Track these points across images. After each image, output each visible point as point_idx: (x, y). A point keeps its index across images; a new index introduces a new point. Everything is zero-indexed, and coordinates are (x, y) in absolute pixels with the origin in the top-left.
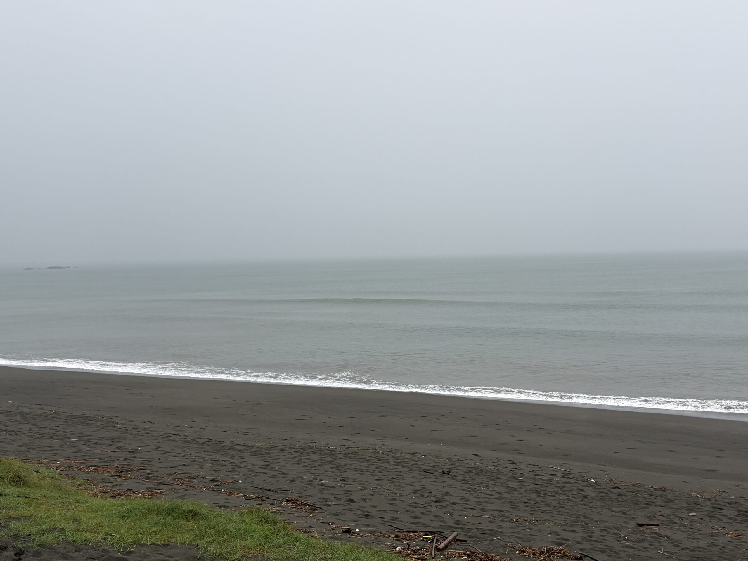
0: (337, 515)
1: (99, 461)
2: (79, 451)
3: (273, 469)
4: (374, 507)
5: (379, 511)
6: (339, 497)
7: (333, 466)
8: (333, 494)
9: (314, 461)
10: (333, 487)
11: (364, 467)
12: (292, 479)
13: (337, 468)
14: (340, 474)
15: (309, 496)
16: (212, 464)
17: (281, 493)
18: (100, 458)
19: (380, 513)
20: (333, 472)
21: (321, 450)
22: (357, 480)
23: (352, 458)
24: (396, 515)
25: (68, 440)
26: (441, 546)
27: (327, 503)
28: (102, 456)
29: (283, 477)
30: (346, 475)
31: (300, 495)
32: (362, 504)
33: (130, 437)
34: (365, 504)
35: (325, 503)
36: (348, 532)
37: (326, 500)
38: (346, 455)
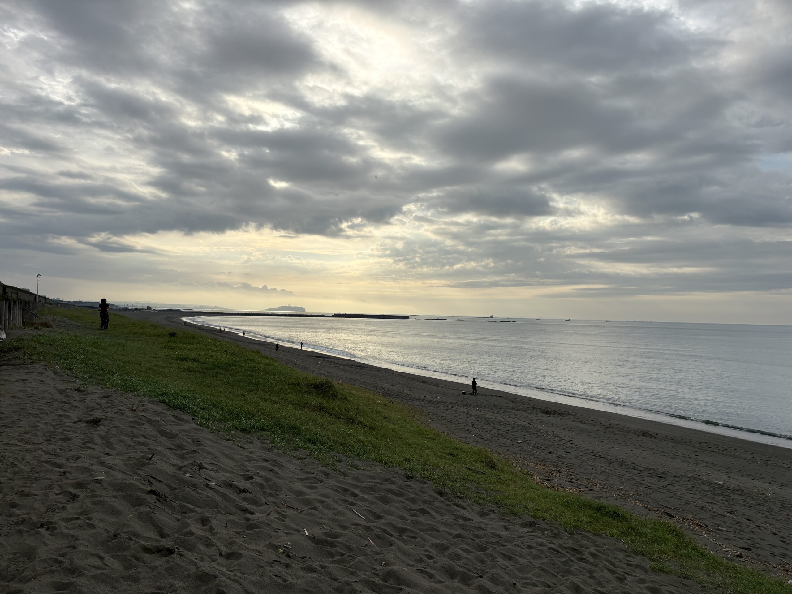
0: (728, 539)
1: (537, 459)
2: (523, 450)
3: (669, 490)
4: (763, 540)
5: (768, 545)
6: (730, 525)
7: (722, 498)
8: (724, 522)
9: (705, 491)
10: (724, 516)
11: (752, 504)
12: (687, 502)
13: (727, 501)
14: (729, 506)
15: (703, 519)
16: (619, 477)
17: (678, 512)
18: (538, 458)
19: (769, 546)
20: (723, 503)
21: (711, 483)
22: (746, 514)
23: (740, 495)
24: (785, 552)
25: (516, 441)
27: (720, 528)
28: (539, 457)
29: (679, 499)
30: (735, 508)
31: (695, 517)
32: (752, 535)
33: (558, 446)
34: (754, 536)
35: (717, 528)
36: (740, 556)
37: (718, 525)
38: (734, 491)
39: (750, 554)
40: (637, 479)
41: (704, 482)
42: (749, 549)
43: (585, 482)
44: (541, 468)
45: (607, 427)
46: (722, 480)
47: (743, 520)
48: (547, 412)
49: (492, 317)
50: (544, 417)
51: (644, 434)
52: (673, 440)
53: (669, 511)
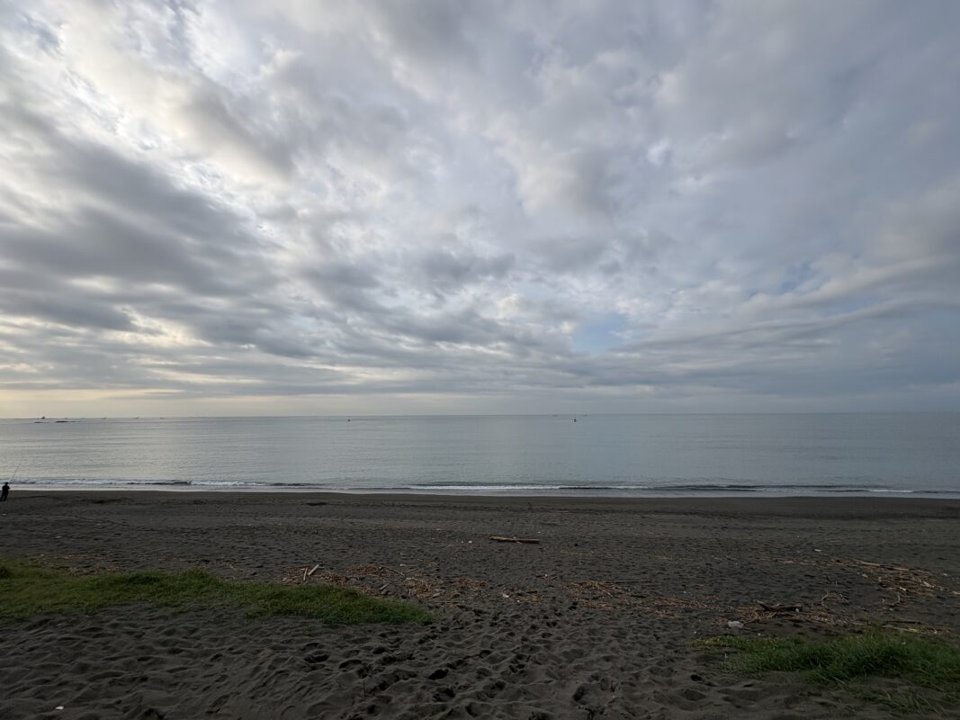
0: (248, 565)
1: (78, 550)
2: (62, 544)
3: (209, 542)
4: (271, 557)
6: (251, 554)
7: (248, 536)
8: (247, 553)
9: (237, 534)
10: (248, 548)
11: (268, 534)
12: (221, 547)
13: (251, 537)
14: (252, 540)
15: (232, 555)
16: (167, 543)
17: (213, 556)
18: (79, 548)
19: (275, 560)
20: (248, 540)
21: (242, 527)
22: (263, 542)
23: (261, 530)
25: (54, 538)
26: (309, 574)
27: (243, 558)
28: (81, 547)
29: (216, 547)
30: (256, 541)
31: (226, 556)
32: (265, 556)
33: (107, 531)
34: (267, 557)
35: (241, 559)
36: (255, 574)
37: (243, 556)
38: (257, 529)
39: (263, 570)
40: (184, 540)
41: (237, 528)
42: (261, 567)
43: (132, 557)
44: (81, 558)
45: (163, 503)
46: (250, 522)
47: (260, 547)
48: (101, 502)
49: (43, 418)
50: (98, 507)
51: (195, 503)
52: (219, 502)
53: (206, 558)
